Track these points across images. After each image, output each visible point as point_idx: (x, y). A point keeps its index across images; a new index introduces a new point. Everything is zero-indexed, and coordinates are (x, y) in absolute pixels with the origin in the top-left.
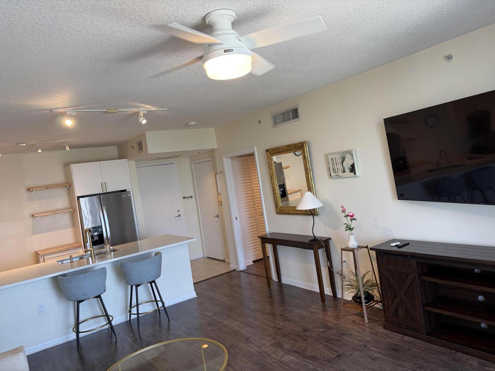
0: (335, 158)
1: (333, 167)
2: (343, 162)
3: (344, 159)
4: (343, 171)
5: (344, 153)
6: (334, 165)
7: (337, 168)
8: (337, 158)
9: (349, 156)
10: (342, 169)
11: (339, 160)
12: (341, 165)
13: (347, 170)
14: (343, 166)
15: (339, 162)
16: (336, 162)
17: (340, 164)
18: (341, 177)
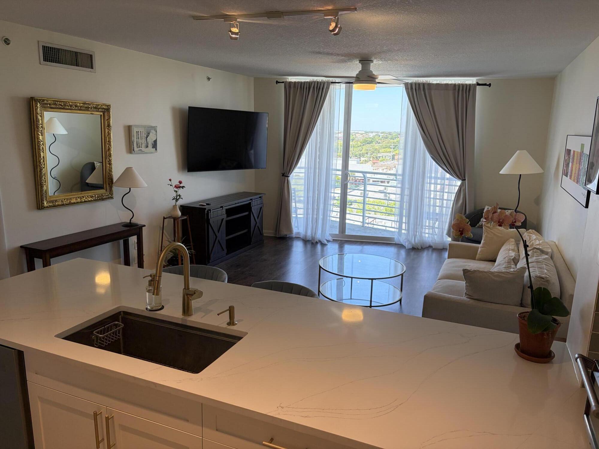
0: (141, 132)
1: (137, 141)
2: (147, 137)
3: (149, 133)
4: (146, 146)
5: (149, 127)
6: (139, 139)
7: (141, 142)
8: (143, 131)
9: (153, 131)
10: (146, 145)
11: (144, 134)
12: (146, 140)
13: (150, 146)
14: (147, 141)
15: (143, 136)
16: (141, 136)
17: (144, 138)
18: (144, 153)
